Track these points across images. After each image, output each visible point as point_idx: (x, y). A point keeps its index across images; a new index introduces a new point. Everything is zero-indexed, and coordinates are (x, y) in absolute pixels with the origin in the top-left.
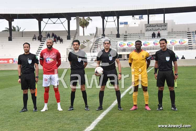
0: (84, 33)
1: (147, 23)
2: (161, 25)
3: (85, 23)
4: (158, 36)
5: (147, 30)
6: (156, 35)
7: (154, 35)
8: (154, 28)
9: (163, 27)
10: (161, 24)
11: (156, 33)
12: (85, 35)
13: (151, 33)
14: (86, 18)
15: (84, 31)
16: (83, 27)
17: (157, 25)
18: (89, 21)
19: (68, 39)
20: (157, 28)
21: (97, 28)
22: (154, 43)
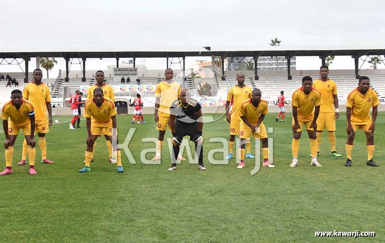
0: (48, 76)
1: (116, 67)
2: (131, 70)
3: (49, 64)
4: (127, 82)
5: (116, 75)
6: (126, 80)
7: (123, 80)
8: (123, 73)
9: (133, 72)
10: (131, 68)
11: (126, 78)
12: (49, 78)
13: (120, 78)
14: (50, 59)
15: (48, 74)
16: (47, 70)
17: (126, 69)
18: (53, 63)
19: (25, 82)
20: (126, 72)
21: (60, 71)
22: (121, 89)
